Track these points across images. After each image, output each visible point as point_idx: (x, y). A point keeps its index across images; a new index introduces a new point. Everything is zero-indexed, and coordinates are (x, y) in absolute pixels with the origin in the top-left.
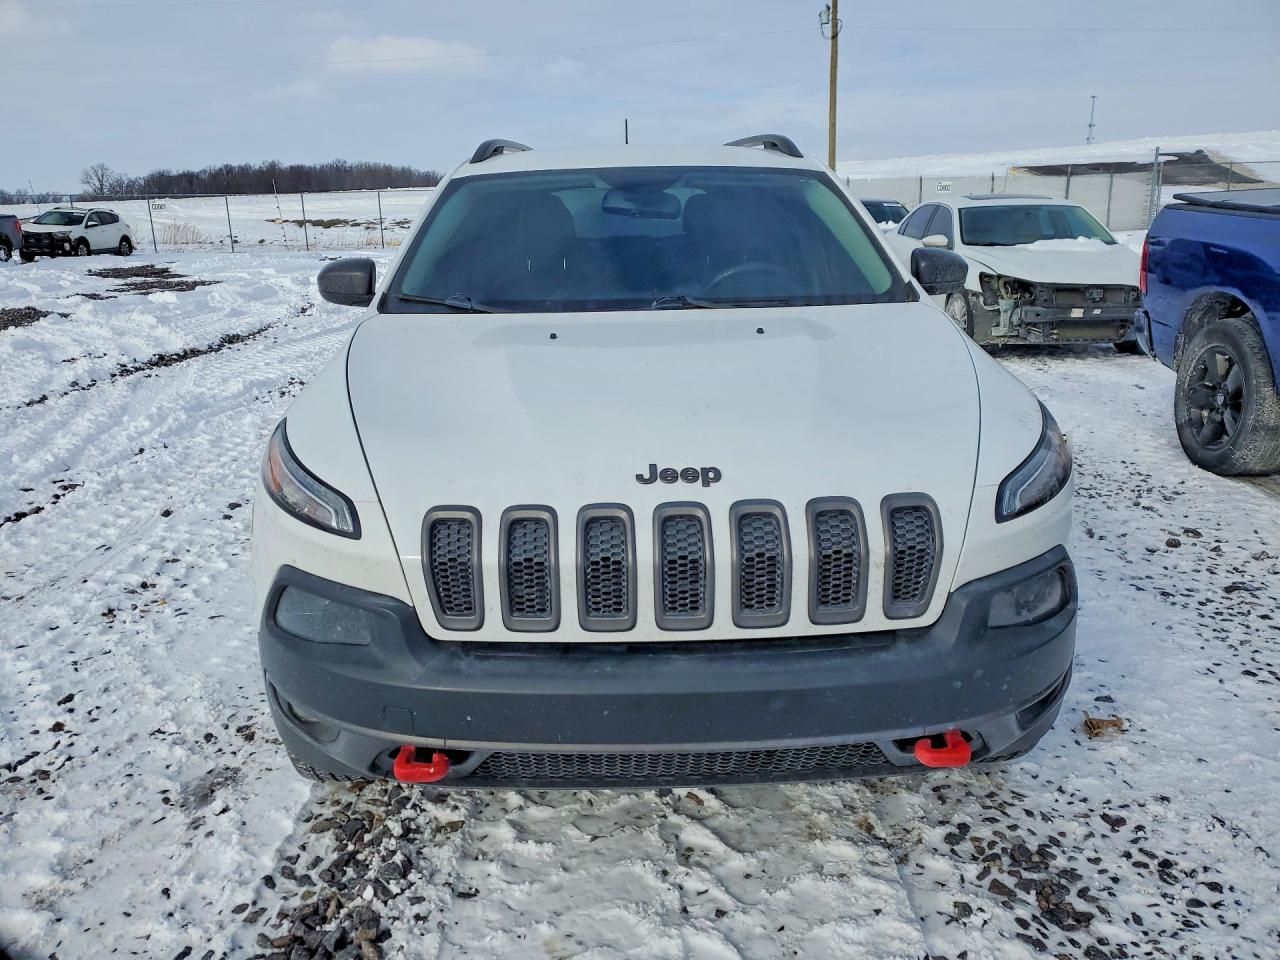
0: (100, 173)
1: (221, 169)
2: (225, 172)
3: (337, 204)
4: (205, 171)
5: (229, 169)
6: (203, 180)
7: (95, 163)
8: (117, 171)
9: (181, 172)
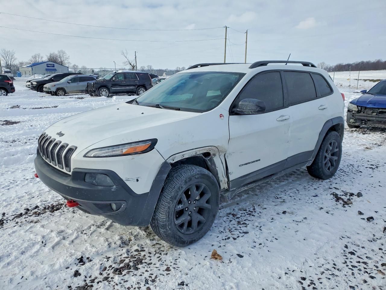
0: (322, 65)
1: (360, 63)
2: (361, 64)
3: (366, 75)
4: (354, 63)
5: (363, 63)
6: (353, 66)
7: (322, 62)
8: (327, 64)
9: (346, 64)
